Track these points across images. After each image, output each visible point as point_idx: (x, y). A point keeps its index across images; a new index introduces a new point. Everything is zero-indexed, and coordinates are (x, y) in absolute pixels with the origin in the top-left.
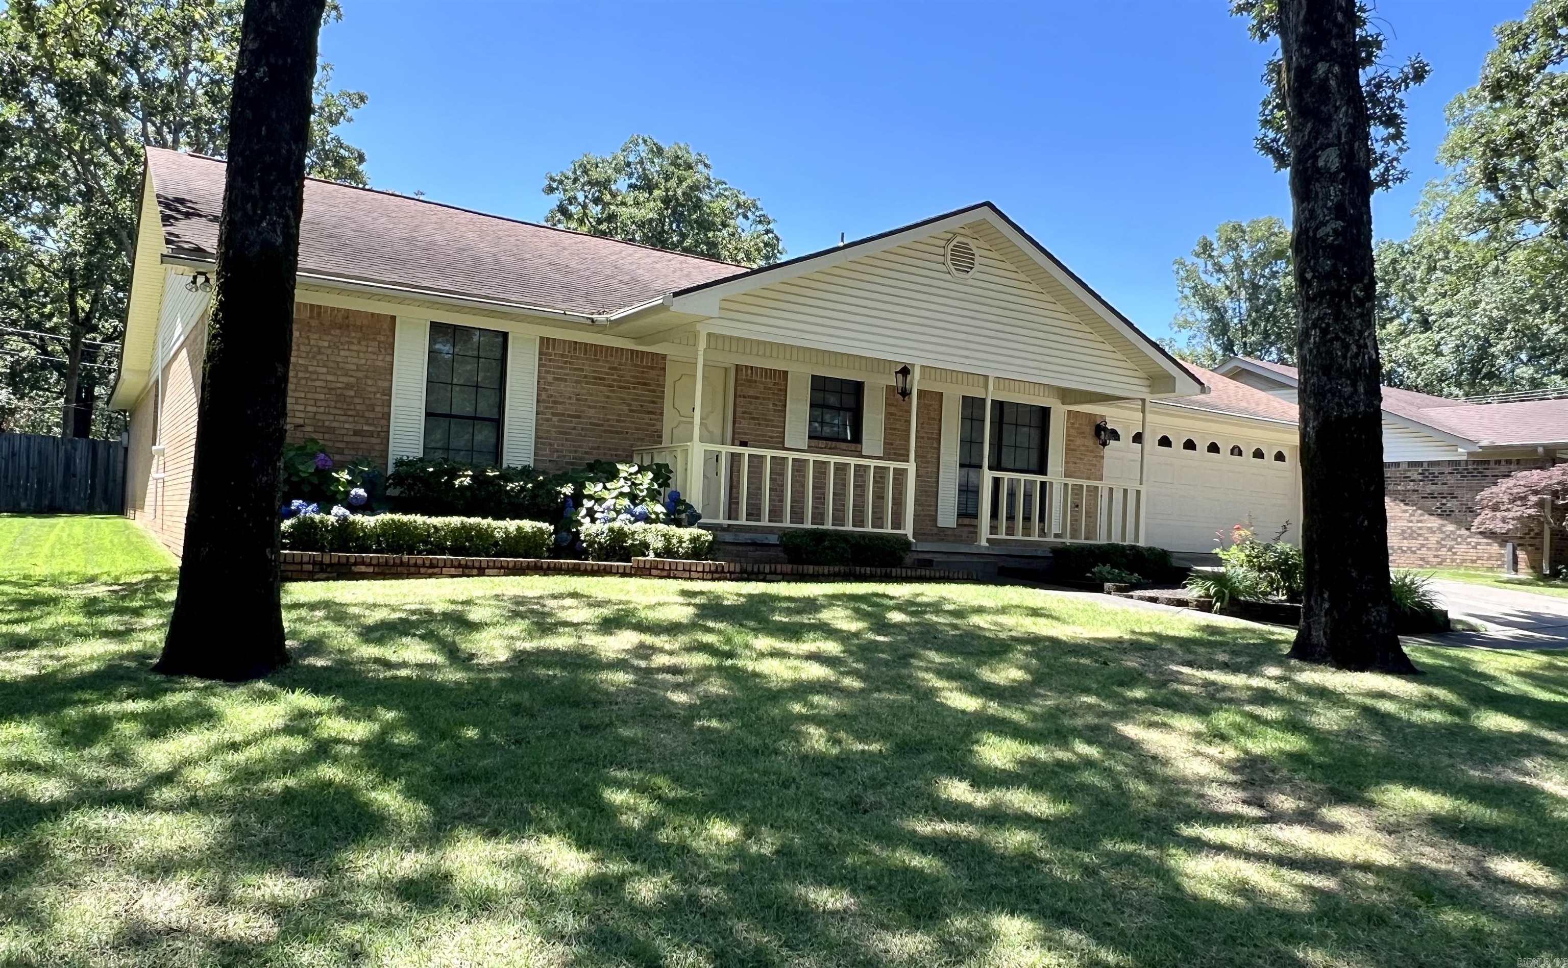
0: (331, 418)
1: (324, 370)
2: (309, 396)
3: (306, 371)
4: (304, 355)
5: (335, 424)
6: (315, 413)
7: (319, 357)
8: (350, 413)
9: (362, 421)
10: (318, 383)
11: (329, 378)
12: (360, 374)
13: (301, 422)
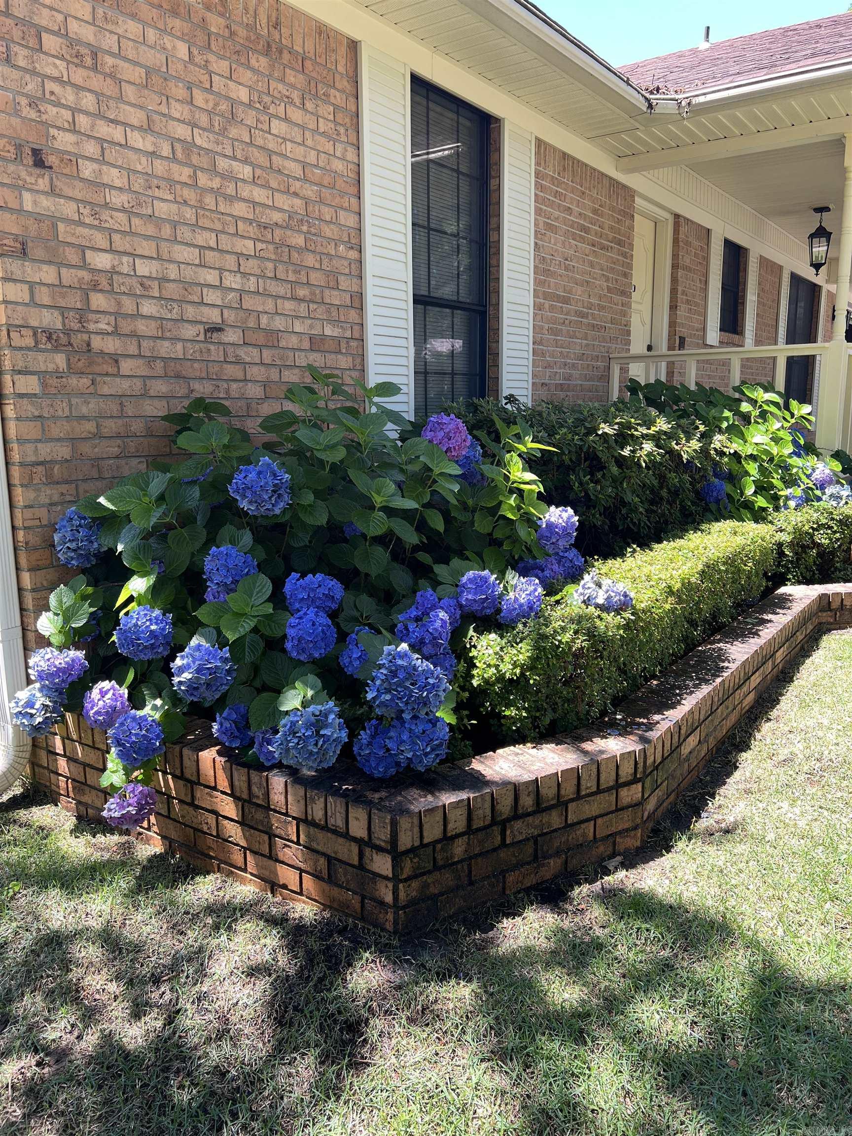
0: (270, 305)
1: (246, 171)
2: (225, 242)
3: (213, 170)
4: (204, 120)
5: (279, 323)
6: (241, 292)
7: (234, 132)
8: (302, 292)
9: (320, 312)
10: (240, 209)
11: (259, 195)
12: (310, 191)
13: (214, 316)
